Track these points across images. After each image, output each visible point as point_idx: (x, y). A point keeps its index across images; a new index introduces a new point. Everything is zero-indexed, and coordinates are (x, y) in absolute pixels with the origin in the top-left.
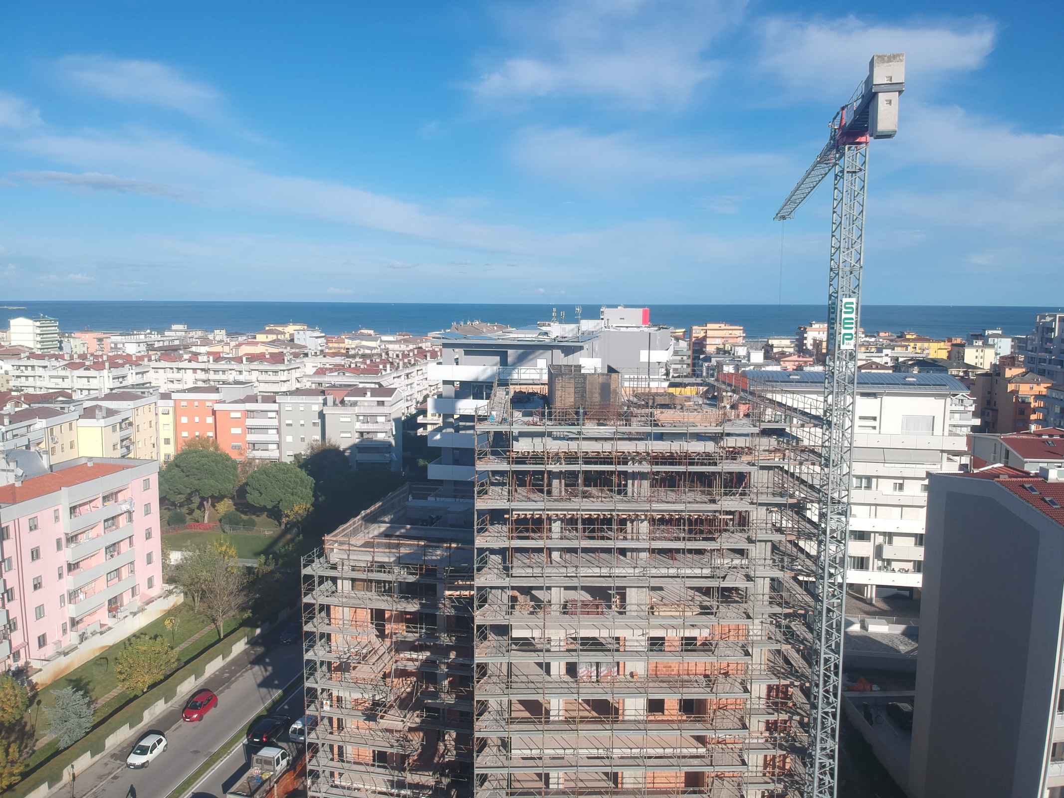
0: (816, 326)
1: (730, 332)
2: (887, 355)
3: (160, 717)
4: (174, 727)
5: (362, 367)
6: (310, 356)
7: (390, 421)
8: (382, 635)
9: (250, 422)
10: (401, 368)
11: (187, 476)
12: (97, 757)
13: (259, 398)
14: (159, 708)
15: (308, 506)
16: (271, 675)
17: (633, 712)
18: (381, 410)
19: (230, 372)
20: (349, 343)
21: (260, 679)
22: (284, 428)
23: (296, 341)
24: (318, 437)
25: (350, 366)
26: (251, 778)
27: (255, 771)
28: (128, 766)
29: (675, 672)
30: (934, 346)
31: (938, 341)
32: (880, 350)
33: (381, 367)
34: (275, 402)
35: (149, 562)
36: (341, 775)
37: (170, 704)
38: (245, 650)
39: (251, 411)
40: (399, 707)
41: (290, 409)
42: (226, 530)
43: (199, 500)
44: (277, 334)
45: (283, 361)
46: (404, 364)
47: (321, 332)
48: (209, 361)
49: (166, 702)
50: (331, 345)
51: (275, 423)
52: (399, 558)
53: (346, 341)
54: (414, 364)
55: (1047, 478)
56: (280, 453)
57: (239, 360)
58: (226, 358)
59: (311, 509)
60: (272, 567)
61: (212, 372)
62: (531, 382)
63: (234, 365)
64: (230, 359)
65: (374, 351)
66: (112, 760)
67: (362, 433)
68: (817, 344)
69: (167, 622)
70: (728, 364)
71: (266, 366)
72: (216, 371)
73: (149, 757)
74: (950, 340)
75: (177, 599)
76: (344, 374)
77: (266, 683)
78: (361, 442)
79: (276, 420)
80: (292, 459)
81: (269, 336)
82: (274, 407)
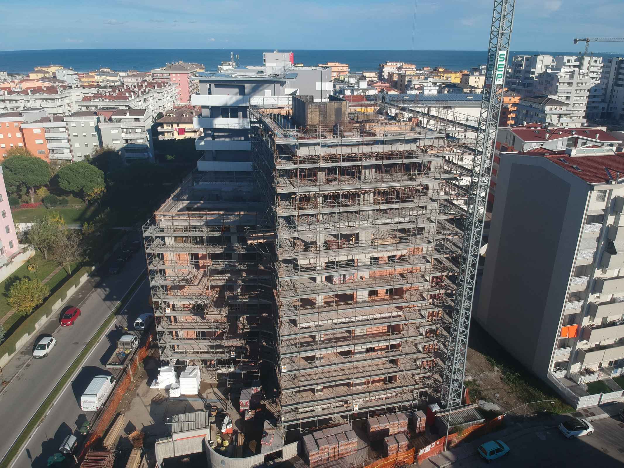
0: (389, 64)
1: (341, 68)
2: (430, 81)
3: (45, 326)
4: (56, 331)
5: (114, 95)
6: (73, 87)
7: (144, 131)
8: (197, 267)
9: (48, 135)
10: (140, 95)
11: (15, 174)
12: (13, 355)
13: (52, 119)
14: (43, 321)
15: (103, 189)
16: (110, 293)
17: (361, 297)
18: (137, 124)
19: (21, 101)
20: (98, 78)
21: (103, 296)
22: (72, 138)
23: (58, 78)
24: (96, 143)
25: (106, 95)
26: (118, 354)
27: (120, 349)
28: (35, 357)
29: (384, 274)
30: (454, 75)
31: (456, 72)
32: (426, 79)
33: (127, 95)
34: (63, 121)
35: (8, 232)
36: (178, 346)
37: (49, 317)
38: (88, 280)
39: (48, 128)
40: (215, 306)
41: (75, 125)
42: (48, 207)
43: (26, 189)
44: (44, 73)
45: (56, 92)
46: (142, 92)
47: (74, 71)
48: (4, 94)
49: (47, 317)
50: (82, 80)
51: (66, 135)
52: (207, 222)
53: (96, 77)
54: (148, 92)
55: (570, 155)
56: (72, 155)
57: (25, 92)
58: (16, 92)
59: (105, 191)
60: (93, 230)
61: (8, 102)
62: (271, 107)
63: (22, 96)
64: (19, 92)
65: (116, 84)
66: (23, 355)
67: (127, 140)
68: (391, 75)
69: (30, 268)
70: (347, 89)
71: (45, 96)
72: (10, 101)
73: (47, 351)
74: (461, 72)
75: (31, 253)
76: (103, 100)
77: (108, 298)
78: (127, 145)
79: (66, 133)
80: (83, 158)
81: (38, 75)
82: (63, 124)
